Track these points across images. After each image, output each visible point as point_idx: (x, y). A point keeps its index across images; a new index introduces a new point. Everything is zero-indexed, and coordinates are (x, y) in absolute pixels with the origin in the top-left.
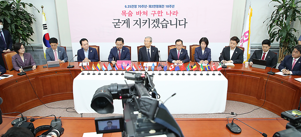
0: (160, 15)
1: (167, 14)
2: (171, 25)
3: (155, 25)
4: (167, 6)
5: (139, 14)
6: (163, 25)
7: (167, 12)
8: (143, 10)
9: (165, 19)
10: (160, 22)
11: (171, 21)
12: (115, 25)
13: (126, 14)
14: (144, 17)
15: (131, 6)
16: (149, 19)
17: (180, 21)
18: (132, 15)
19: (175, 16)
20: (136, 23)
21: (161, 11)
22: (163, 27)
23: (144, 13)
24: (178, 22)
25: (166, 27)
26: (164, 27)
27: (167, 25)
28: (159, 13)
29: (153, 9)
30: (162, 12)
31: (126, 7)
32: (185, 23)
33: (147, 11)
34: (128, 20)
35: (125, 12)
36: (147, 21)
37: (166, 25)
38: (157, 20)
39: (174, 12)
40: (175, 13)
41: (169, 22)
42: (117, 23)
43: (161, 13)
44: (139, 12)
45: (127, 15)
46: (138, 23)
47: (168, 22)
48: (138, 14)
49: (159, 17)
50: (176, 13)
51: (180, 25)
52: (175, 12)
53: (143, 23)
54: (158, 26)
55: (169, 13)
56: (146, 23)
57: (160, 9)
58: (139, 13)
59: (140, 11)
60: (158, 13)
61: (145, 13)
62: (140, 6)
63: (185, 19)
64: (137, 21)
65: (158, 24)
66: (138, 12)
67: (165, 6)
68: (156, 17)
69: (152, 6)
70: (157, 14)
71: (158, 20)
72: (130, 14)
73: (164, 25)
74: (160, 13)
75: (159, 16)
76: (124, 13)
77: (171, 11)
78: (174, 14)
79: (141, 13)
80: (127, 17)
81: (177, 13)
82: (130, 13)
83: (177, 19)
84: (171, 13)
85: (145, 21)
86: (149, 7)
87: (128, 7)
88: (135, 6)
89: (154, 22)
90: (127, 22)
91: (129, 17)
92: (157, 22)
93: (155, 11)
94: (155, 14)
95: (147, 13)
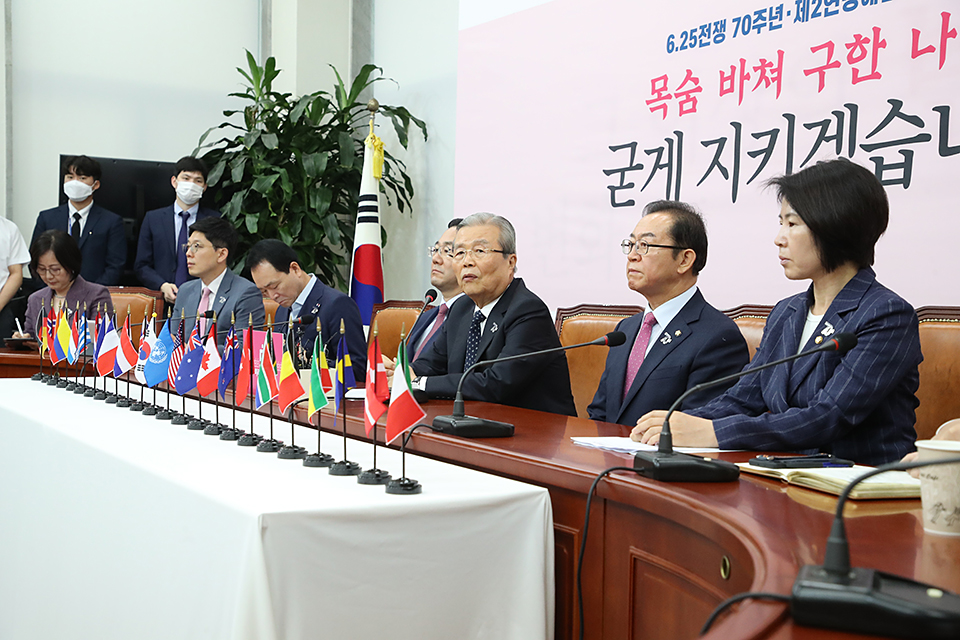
0: (864, 67)
1: (916, 53)
2: (945, 150)
5: (731, 90)
7: (916, 33)
8: (758, 46)
9: (896, 104)
10: (860, 139)
11: (944, 111)
12: (613, 189)
13: (669, 97)
14: (761, 111)
15: (699, 32)
16: (790, 118)
18: (695, 101)
20: (716, 162)
21: (877, 31)
23: (763, 76)
25: (899, 173)
26: (886, 175)
27: (909, 155)
28: (858, 53)
30: (879, 44)
31: (670, 47)
33: (781, 53)
34: (675, 138)
35: (665, 88)
36: (774, 133)
37: (901, 159)
38: (839, 115)
41: (932, 126)
42: (622, 171)
43: (869, 47)
44: (733, 68)
45: (673, 105)
46: (727, 160)
47: (915, 131)
48: (727, 84)
49: (856, 94)
53: (753, 154)
55: (931, 37)
56: (768, 151)
58: (732, 78)
59: (743, 62)
60: (851, 60)
61: (768, 74)
62: (745, 25)
64: (722, 142)
66: (728, 74)
68: (840, 90)
69: (812, 8)
70: (844, 61)
71: (848, 114)
72: (688, 99)
73: (892, 155)
74: (864, 53)
75: (856, 79)
76: (660, 97)
77: (946, 17)
79: (745, 77)
80: (674, 122)
82: (690, 85)
84: (947, 34)
85: (764, 142)
86: (798, 18)
87: (683, 47)
88: (716, 32)
89: (822, 138)
90: (669, 165)
91: (683, 123)
92: (838, 137)
93: (830, 46)
94: (828, 66)
95: (779, 70)
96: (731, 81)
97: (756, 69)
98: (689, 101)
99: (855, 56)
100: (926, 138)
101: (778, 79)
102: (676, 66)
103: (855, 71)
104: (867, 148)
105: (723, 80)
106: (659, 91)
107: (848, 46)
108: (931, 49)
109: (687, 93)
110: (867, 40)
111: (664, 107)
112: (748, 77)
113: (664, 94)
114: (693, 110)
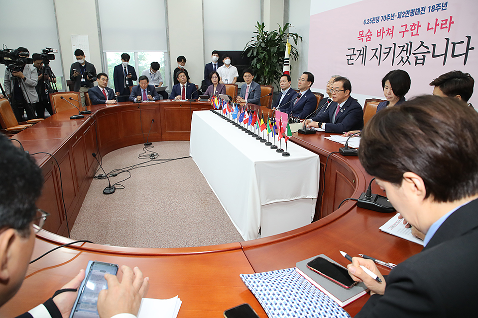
0: (415, 32)
1: (428, 29)
2: (434, 56)
3: (402, 58)
4: (431, 8)
5: (380, 36)
6: (416, 57)
7: (429, 24)
8: (387, 24)
9: (422, 43)
10: (412, 52)
11: (434, 46)
12: (348, 60)
13: (364, 36)
14: (387, 41)
15: (372, 20)
16: (395, 44)
17: (454, 44)
19: (444, 33)
20: (375, 55)
21: (419, 22)
22: (416, 61)
23: (388, 32)
24: (450, 46)
25: (421, 61)
26: (418, 61)
27: (424, 56)
28: (413, 28)
29: (404, 21)
30: (419, 26)
31: (365, 23)
32: (468, 49)
33: (393, 27)
34: (365, 48)
35: (363, 34)
36: (390, 48)
37: (422, 57)
38: (407, 44)
39: (444, 22)
40: (446, 24)
41: (431, 50)
42: (351, 55)
43: (416, 27)
44: (381, 30)
45: (365, 39)
46: (378, 54)
47: (427, 50)
48: (379, 34)
49: (412, 39)
50: (448, 25)
51: (453, 56)
52: (446, 20)
53: (385, 53)
54: (407, 60)
55: (432, 25)
56: (389, 53)
57: (415, 19)
58: (380, 32)
59: (383, 28)
60: (411, 30)
61: (390, 32)
62: (385, 18)
63: (469, 38)
64: (377, 49)
65: (408, 55)
67: (427, 9)
68: (408, 38)
69: (402, 15)
70: (410, 30)
71: (410, 44)
72: (369, 37)
73: (420, 56)
74: (415, 28)
75: (412, 35)
76: (361, 37)
77: (437, 20)
78: (443, 26)
80: (365, 43)
81: (451, 23)
82: (369, 34)
83: (448, 40)
84: (437, 25)
85: (388, 50)
86: (398, 17)
87: (368, 23)
88: (376, 19)
89: (402, 50)
90: (363, 54)
91: (367, 44)
92: (407, 50)
93: (406, 25)
94: (405, 31)
95: (393, 31)
96: (380, 33)
97: (386, 30)
98: (369, 38)
99: (413, 29)
100: (429, 52)
101: (392, 33)
102: (366, 28)
103: (412, 33)
104: (414, 54)
105: (378, 33)
106: (361, 35)
107: (411, 26)
108: (432, 28)
109: (368, 36)
110: (416, 25)
111: (362, 39)
112: (384, 32)
113: (362, 35)
114: (370, 40)
